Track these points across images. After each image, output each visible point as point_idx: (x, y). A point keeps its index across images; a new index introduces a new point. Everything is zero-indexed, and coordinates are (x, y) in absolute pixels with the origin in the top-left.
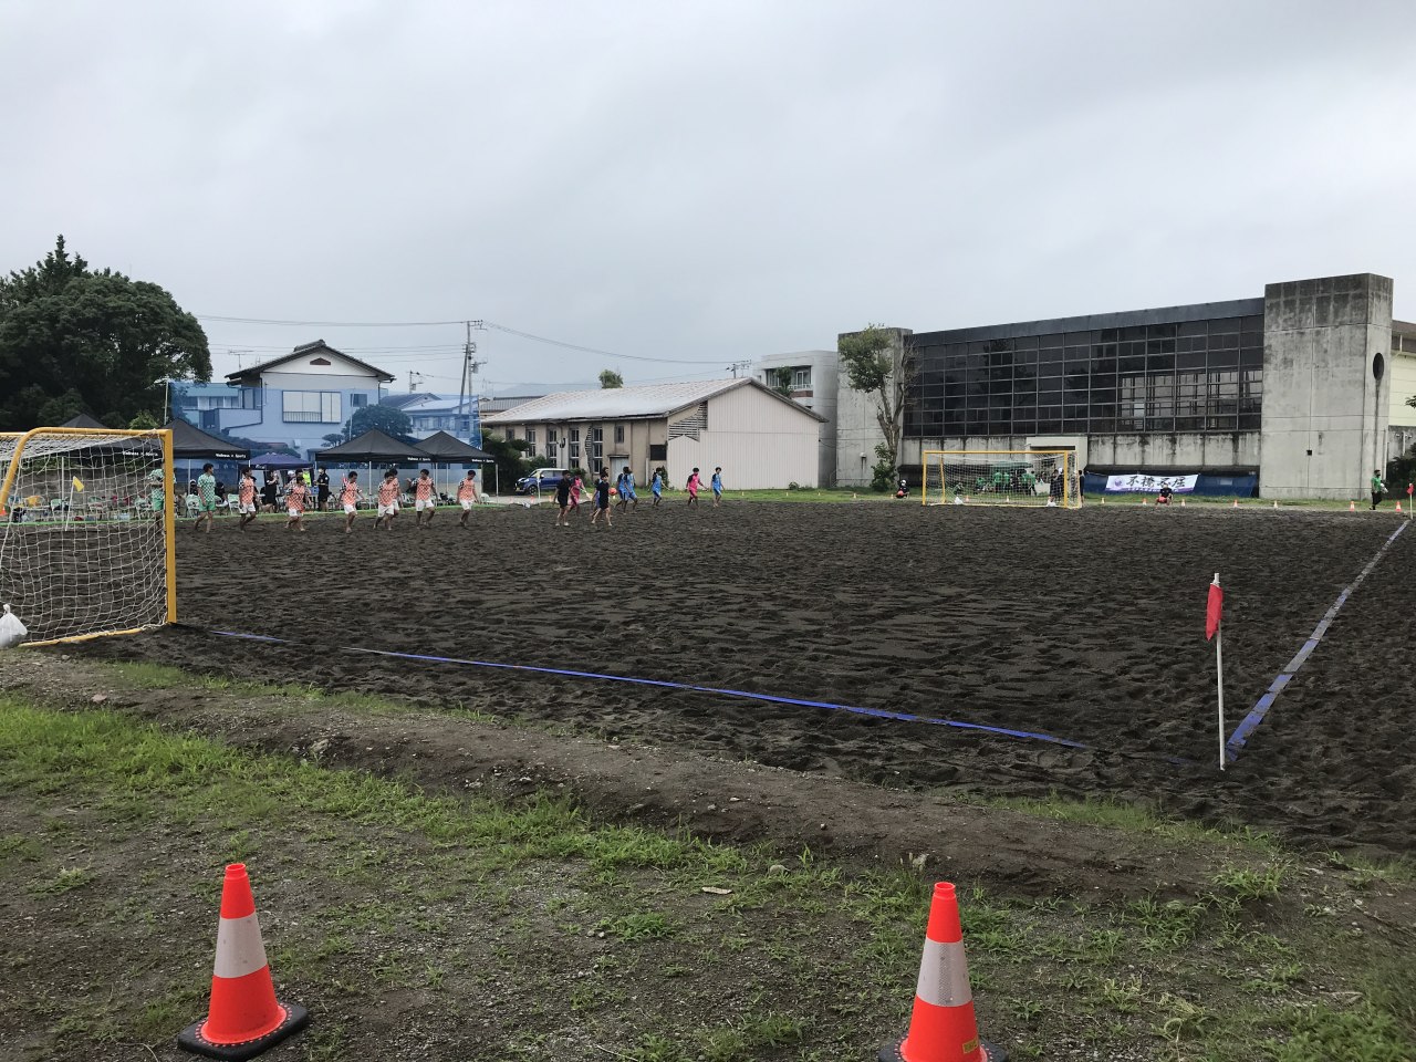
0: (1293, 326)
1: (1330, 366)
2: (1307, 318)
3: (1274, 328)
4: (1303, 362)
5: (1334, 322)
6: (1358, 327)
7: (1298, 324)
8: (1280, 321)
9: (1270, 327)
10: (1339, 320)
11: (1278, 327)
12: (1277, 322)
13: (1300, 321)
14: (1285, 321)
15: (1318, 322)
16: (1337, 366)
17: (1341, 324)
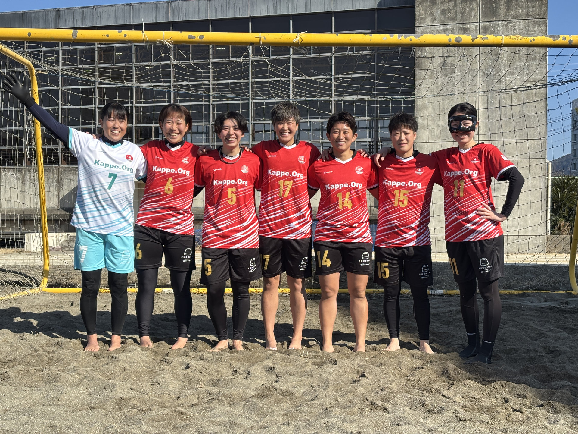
0: (453, 19)
1: (503, 72)
2: (472, 9)
3: (428, 21)
4: (467, 67)
5: (506, 15)
6: (536, 23)
7: (459, 17)
8: (437, 13)
9: (423, 19)
10: (512, 13)
11: (433, 20)
12: (432, 14)
13: (462, 13)
14: (443, 12)
15: (485, 15)
16: (512, 74)
17: (516, 18)
